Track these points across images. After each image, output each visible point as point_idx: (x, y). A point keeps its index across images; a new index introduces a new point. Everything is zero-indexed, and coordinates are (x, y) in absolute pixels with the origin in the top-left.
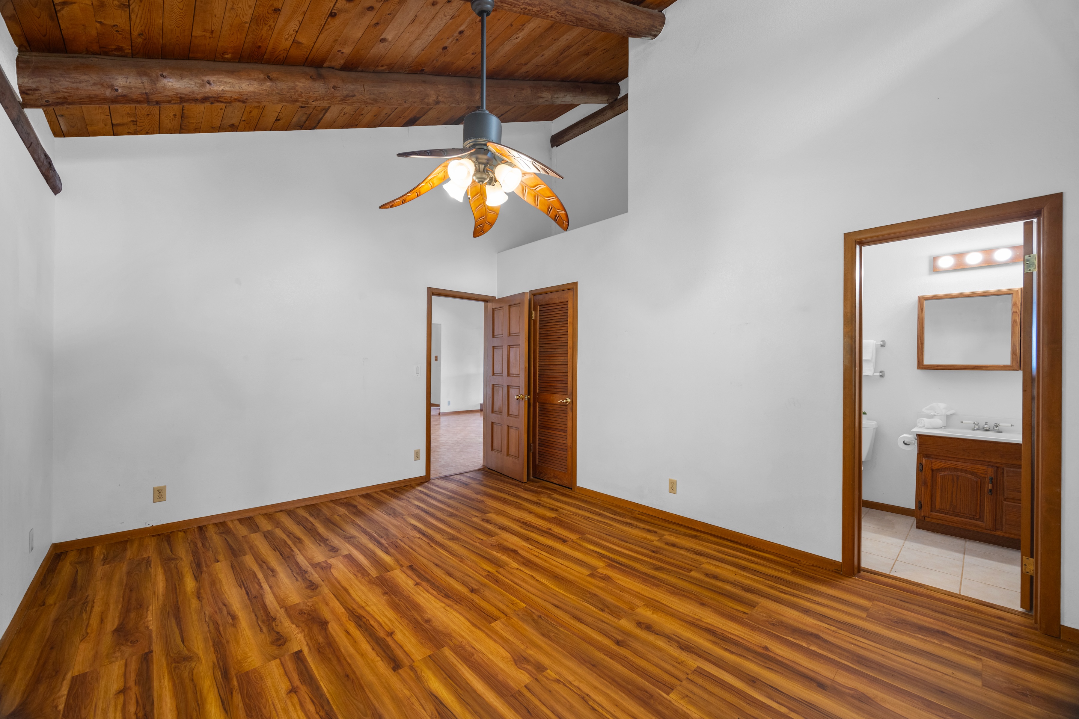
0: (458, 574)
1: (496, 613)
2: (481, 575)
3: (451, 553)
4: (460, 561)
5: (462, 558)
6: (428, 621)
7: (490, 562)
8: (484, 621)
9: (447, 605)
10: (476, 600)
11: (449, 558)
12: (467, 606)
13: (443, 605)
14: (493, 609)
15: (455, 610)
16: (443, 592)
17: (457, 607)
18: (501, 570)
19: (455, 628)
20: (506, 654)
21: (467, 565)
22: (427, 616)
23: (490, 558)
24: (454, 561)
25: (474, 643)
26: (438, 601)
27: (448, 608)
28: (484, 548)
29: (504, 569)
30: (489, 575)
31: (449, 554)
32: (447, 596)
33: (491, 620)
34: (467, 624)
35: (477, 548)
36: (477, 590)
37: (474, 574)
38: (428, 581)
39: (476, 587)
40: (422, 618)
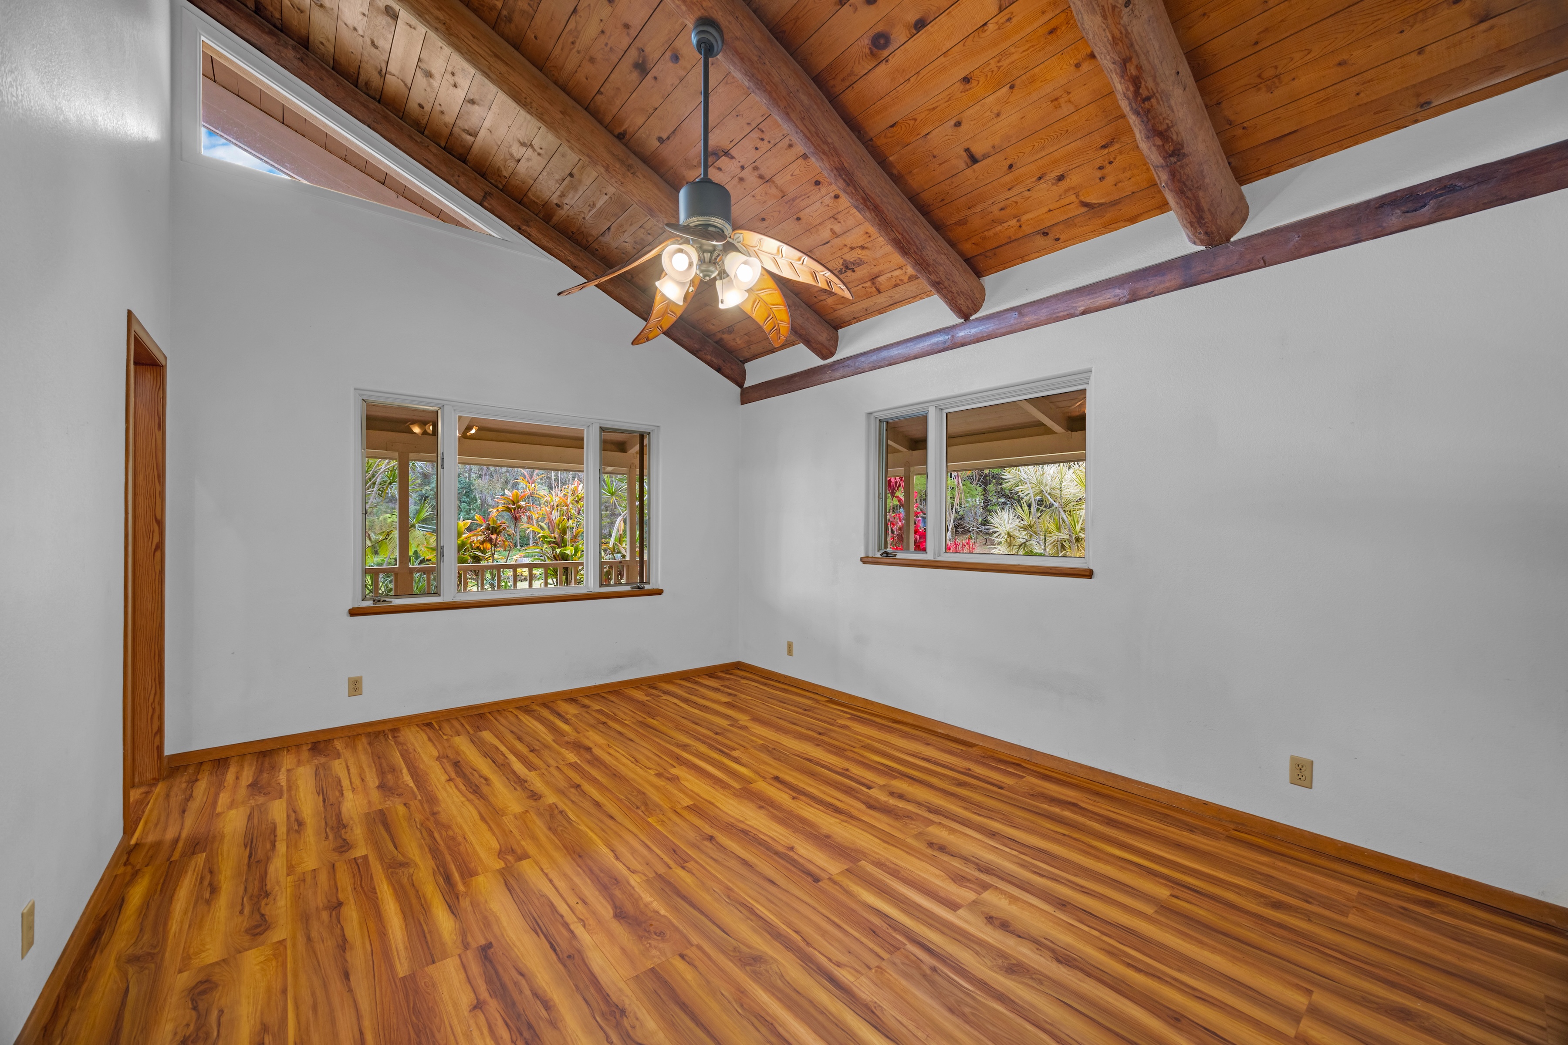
0: (733, 864)
1: (685, 814)
2: (697, 862)
3: (752, 911)
4: (731, 889)
5: (729, 897)
6: (761, 807)
7: (676, 888)
8: (700, 806)
9: (743, 822)
10: (707, 826)
11: (753, 899)
12: (719, 821)
13: (748, 822)
14: (688, 817)
15: (733, 817)
16: (751, 838)
17: (730, 820)
18: (662, 870)
19: (731, 801)
20: (685, 783)
21: (719, 882)
22: (763, 812)
23: (675, 897)
24: (745, 892)
25: (712, 790)
26: (755, 827)
27: (741, 819)
28: (681, 928)
29: (656, 873)
30: (683, 861)
31: (755, 909)
32: (745, 832)
33: (692, 807)
34: (718, 804)
35: (697, 927)
36: (704, 839)
37: (707, 864)
38: (777, 853)
39: (707, 843)
40: (768, 810)
